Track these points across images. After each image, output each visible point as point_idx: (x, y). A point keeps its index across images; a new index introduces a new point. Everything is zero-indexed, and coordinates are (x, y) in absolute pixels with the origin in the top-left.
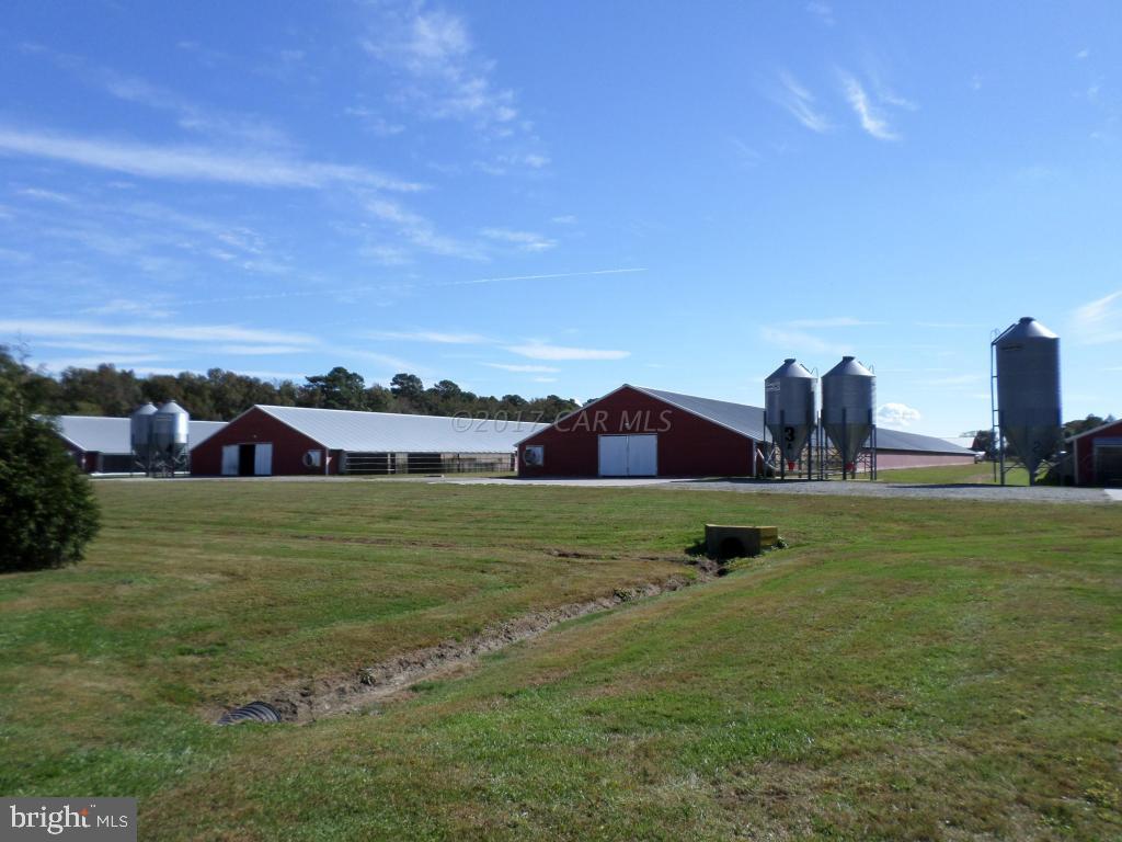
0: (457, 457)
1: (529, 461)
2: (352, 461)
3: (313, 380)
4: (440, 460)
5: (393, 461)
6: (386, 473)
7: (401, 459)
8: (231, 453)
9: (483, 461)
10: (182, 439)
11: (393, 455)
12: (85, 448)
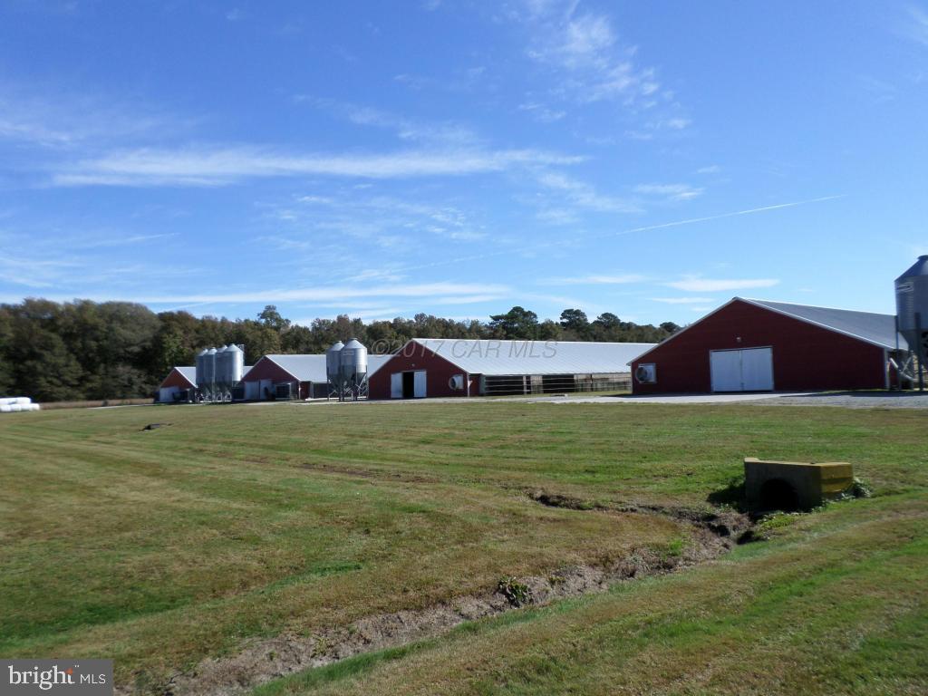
0: (590, 377)
1: (642, 379)
2: (490, 383)
3: (496, 318)
4: (573, 381)
5: (528, 382)
6: (522, 393)
7: (537, 381)
8: (397, 380)
9: (616, 380)
10: (363, 370)
11: (528, 377)
12: (300, 379)
